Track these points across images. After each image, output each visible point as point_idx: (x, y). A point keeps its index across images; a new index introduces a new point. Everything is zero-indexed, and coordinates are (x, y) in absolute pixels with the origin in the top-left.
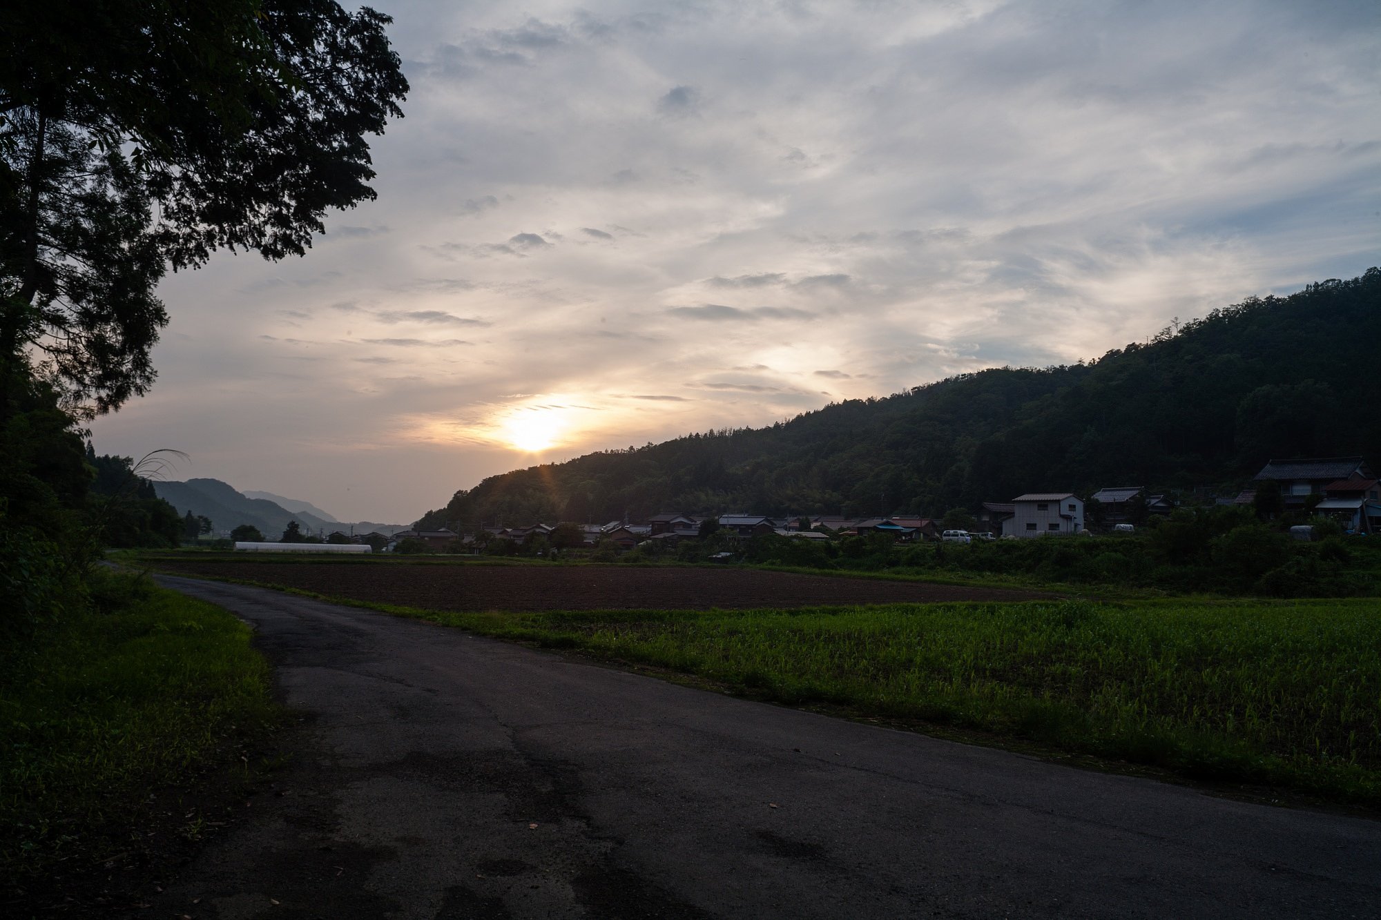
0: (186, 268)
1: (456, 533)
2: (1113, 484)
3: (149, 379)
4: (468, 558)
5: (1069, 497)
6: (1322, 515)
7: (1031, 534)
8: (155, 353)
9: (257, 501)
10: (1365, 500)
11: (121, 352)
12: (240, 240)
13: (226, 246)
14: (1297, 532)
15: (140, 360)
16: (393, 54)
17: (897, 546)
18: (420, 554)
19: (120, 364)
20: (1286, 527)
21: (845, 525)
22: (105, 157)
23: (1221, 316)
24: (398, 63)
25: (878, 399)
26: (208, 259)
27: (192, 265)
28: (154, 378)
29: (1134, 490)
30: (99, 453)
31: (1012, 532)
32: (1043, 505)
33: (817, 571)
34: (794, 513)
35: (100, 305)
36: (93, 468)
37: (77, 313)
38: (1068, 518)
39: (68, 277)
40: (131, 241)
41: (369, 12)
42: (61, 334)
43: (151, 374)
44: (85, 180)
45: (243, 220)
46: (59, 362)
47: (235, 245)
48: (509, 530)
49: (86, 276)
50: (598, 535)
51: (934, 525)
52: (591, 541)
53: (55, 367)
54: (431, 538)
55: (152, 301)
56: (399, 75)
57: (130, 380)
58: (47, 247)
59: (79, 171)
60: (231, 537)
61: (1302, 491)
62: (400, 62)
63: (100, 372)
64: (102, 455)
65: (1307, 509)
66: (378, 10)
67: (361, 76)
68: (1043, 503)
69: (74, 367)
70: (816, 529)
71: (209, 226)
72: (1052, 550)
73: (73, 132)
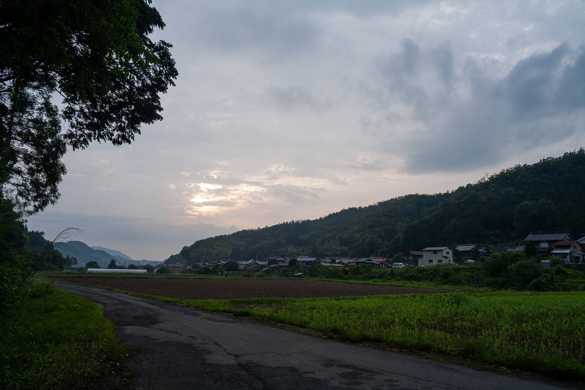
0: (78, 149)
1: (183, 264)
2: (463, 243)
3: (57, 197)
4: (189, 276)
5: (446, 249)
6: (553, 256)
7: (431, 264)
8: (60, 186)
9: (97, 251)
10: (571, 249)
11: (46, 186)
12: (102, 137)
13: (97, 140)
14: (544, 263)
15: (54, 189)
16: (173, 60)
17: (374, 270)
18: (168, 274)
19: (44, 191)
20: (539, 261)
21: (351, 261)
22: (43, 103)
23: (505, 172)
24: (174, 63)
25: (363, 207)
26: (88, 145)
27: (81, 148)
28: (59, 197)
29: (472, 245)
30: (30, 230)
31: (423, 263)
32: (435, 252)
33: (340, 281)
34: (329, 256)
35: (37, 165)
36: (27, 236)
37: (28, 169)
38: (446, 257)
39: (24, 153)
40: (52, 138)
41: (163, 42)
42: (20, 178)
43: (58, 195)
44: (34, 113)
45: (104, 129)
46: (18, 190)
47: (100, 140)
48: (206, 263)
49: (32, 153)
50: (245, 266)
51: (389, 261)
52: (242, 268)
53: (16, 192)
54: (172, 267)
55: (60, 164)
56: (174, 68)
57: (49, 198)
58: (16, 141)
59: (31, 109)
60: (86, 266)
61: (544, 245)
62: (175, 63)
63: (36, 194)
64: (31, 231)
65: (547, 253)
66: (167, 42)
67: (158, 69)
68: (435, 251)
69: (25, 192)
70: (338, 263)
71: (89, 131)
72: (440, 272)
73: (29, 93)
